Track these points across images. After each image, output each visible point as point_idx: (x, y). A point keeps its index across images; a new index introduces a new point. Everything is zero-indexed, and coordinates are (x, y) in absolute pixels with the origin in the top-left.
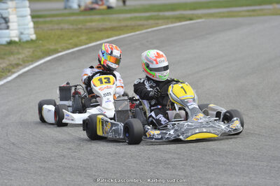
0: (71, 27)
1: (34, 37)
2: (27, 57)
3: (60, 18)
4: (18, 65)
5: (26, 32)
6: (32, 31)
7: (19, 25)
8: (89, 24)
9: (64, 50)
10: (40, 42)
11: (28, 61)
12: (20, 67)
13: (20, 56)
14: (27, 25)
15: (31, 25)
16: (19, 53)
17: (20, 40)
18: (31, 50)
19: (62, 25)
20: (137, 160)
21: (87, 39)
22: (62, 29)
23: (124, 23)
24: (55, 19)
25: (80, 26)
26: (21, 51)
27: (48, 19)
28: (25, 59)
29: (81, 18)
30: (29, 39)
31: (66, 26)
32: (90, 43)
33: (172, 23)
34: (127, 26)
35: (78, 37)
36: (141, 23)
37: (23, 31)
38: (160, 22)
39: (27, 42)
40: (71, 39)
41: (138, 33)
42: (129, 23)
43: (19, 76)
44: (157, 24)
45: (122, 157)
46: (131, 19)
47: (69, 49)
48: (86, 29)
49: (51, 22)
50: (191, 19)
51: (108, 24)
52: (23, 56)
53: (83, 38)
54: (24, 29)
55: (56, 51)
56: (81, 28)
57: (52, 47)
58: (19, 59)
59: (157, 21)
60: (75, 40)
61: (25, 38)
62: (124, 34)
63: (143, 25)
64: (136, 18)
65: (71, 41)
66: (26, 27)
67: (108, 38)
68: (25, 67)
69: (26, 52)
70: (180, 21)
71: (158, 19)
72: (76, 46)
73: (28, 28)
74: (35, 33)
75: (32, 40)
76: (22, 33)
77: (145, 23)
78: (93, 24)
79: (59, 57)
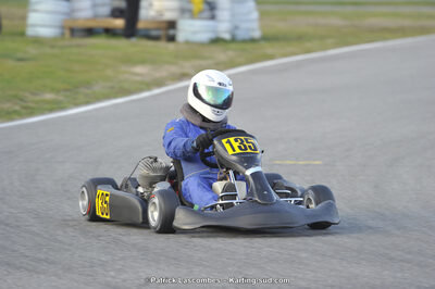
1: (257, 34)
17: (233, 37)
39: (244, 41)
61: (241, 35)
74: (261, 28)
76: (236, 28)
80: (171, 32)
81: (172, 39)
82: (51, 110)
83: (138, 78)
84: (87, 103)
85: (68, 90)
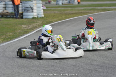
0: (59, 12)
2: (40, 24)
3: (54, 9)
4: (36, 27)
5: (40, 14)
6: (42, 13)
7: (37, 11)
8: (66, 11)
9: (55, 22)
10: (46, 18)
11: (40, 26)
12: (37, 28)
13: (37, 24)
14: (41, 11)
15: (42, 11)
16: (37, 22)
17: (38, 17)
18: (42, 21)
19: (55, 11)
20: (84, 68)
21: (65, 17)
22: (55, 13)
23: (80, 11)
24: (52, 9)
25: (62, 12)
26: (37, 21)
27: (49, 9)
28: (39, 25)
29: (63, 9)
30: (41, 17)
31: (57, 12)
32: (66, 19)
33: (101, 12)
34: (82, 13)
35: (61, 17)
36: (88, 11)
37: (38, 13)
38: (96, 11)
39: (40, 18)
41: (86, 15)
42: (83, 11)
43: (37, 32)
44: (94, 12)
45: (78, 67)
46: (84, 10)
47: (57, 21)
48: (65, 13)
49: (50, 10)
50: (109, 11)
51: (74, 12)
52: (39, 23)
53: (63, 17)
54: (39, 12)
55: (52, 22)
56: (63, 13)
57: (50, 20)
58: (37, 25)
59: (94, 11)
60: (60, 18)
61: (40, 16)
62: (80, 16)
63: (88, 12)
64: (85, 9)
65: (58, 18)
66: (40, 12)
67: (74, 17)
68: (39, 28)
69: (40, 22)
70: (104, 11)
71: (95, 10)
72: (60, 20)
73: (41, 12)
74: (44, 14)
75: (42, 17)
77: (89, 11)
78: (68, 11)
79: (53, 24)
80: (21, 16)
83: (26, 28)
85: (13, 32)
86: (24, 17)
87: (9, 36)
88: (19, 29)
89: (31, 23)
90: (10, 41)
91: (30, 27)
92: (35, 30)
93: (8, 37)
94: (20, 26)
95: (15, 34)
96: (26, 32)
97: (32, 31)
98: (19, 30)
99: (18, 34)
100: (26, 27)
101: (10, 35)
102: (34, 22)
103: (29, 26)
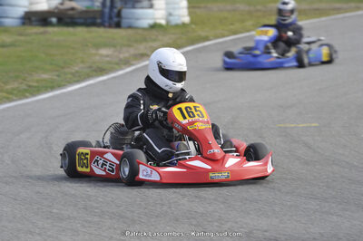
5: (176, 13)
6: (185, 12)
9: (217, 37)
10: (193, 26)
16: (155, 40)
17: (168, 22)
21: (253, 25)
37: (171, 11)
39: (177, 26)
40: (232, 24)
47: (223, 36)
53: (249, 23)
54: (174, 9)
55: (207, 39)
57: (203, 34)
60: (237, 26)
65: (232, 27)
69: (166, 39)
72: (235, 33)
74: (190, 14)
75: (184, 25)
76: (170, 14)
81: (118, 25)
82: (52, 88)
83: (108, 59)
84: (78, 82)
85: (57, 71)
86: (124, 22)
87: (35, 84)
88: (83, 62)
89: (136, 41)
90: (27, 97)
91: (122, 56)
92: (133, 65)
93: (30, 86)
94: (94, 52)
95: (58, 76)
96: (101, 71)
97: (123, 67)
98: (81, 65)
99: (69, 76)
100: (107, 56)
101: (37, 81)
102: (145, 40)
103: (120, 53)
